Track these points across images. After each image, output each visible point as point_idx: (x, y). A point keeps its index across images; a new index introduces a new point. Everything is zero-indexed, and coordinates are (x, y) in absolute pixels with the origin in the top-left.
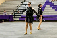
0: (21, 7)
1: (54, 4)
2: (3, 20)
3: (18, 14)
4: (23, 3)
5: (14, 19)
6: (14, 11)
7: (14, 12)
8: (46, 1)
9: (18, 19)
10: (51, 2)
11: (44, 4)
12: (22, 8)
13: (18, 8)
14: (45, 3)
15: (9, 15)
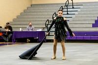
2: (28, 40)
4: (63, 9)
6: (47, 23)
7: (48, 25)
15: (38, 30)
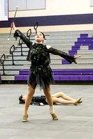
0: (20, 50)
5: (4, 78)
6: (3, 59)
8: (81, 35)
9: (12, 78)
11: (76, 43)
12: (22, 52)
13: (11, 53)
14: (77, 41)
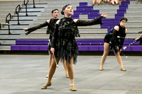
0: (16, 18)
1: (98, 11)
3: (7, 37)
8: (80, 3)
9: (9, 48)
10: (92, 7)
11: (74, 11)
12: (18, 20)
13: (7, 21)
14: (76, 9)
